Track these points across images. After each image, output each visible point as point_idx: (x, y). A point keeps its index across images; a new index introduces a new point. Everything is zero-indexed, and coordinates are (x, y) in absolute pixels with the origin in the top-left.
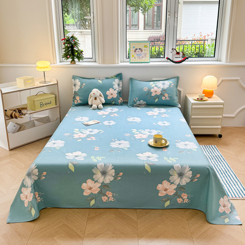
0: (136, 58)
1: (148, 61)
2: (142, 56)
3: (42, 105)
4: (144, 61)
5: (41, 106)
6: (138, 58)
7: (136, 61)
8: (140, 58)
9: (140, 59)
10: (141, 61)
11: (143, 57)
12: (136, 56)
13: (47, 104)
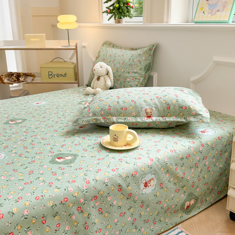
0: (206, 13)
1: (227, 19)
2: (217, 9)
4: (217, 19)
6: (210, 12)
7: (204, 20)
8: (213, 13)
9: (212, 15)
10: (213, 19)
11: (218, 11)
12: (206, 9)
13: (59, 76)
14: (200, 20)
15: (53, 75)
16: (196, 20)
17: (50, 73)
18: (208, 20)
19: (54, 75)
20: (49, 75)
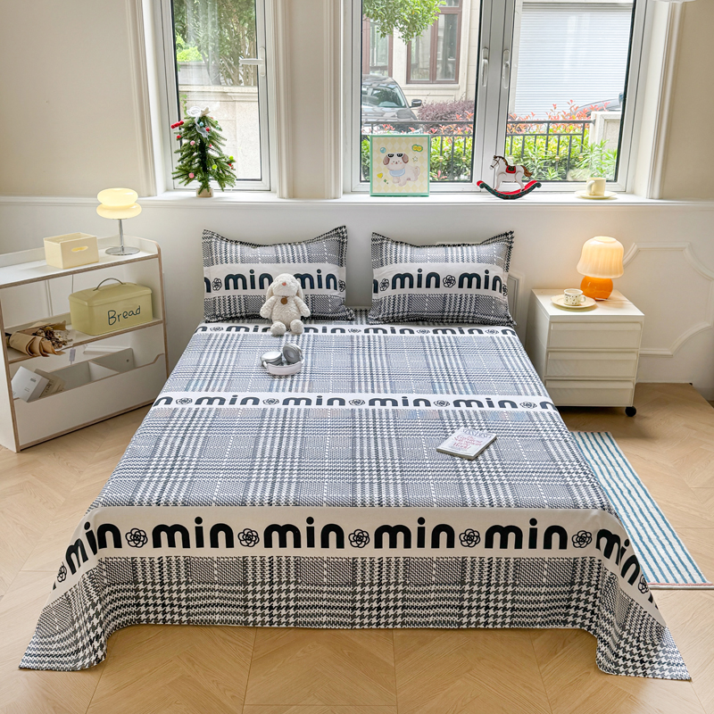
1: (425, 191)
2: (406, 176)
4: (410, 191)
6: (396, 181)
7: (390, 191)
8: (401, 182)
9: (400, 185)
10: (404, 191)
11: (409, 179)
12: (387, 175)
13: (127, 316)
14: (383, 192)
15: (116, 316)
16: (375, 192)
17: (112, 314)
18: (397, 191)
19: (119, 317)
20: (109, 318)
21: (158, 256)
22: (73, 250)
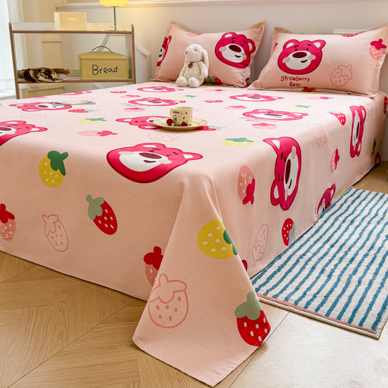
3: (95, 70)
5: (95, 72)
13: (107, 71)
15: (98, 69)
17: (95, 67)
19: (100, 70)
20: (93, 70)
21: (132, 33)
22: (68, 19)
